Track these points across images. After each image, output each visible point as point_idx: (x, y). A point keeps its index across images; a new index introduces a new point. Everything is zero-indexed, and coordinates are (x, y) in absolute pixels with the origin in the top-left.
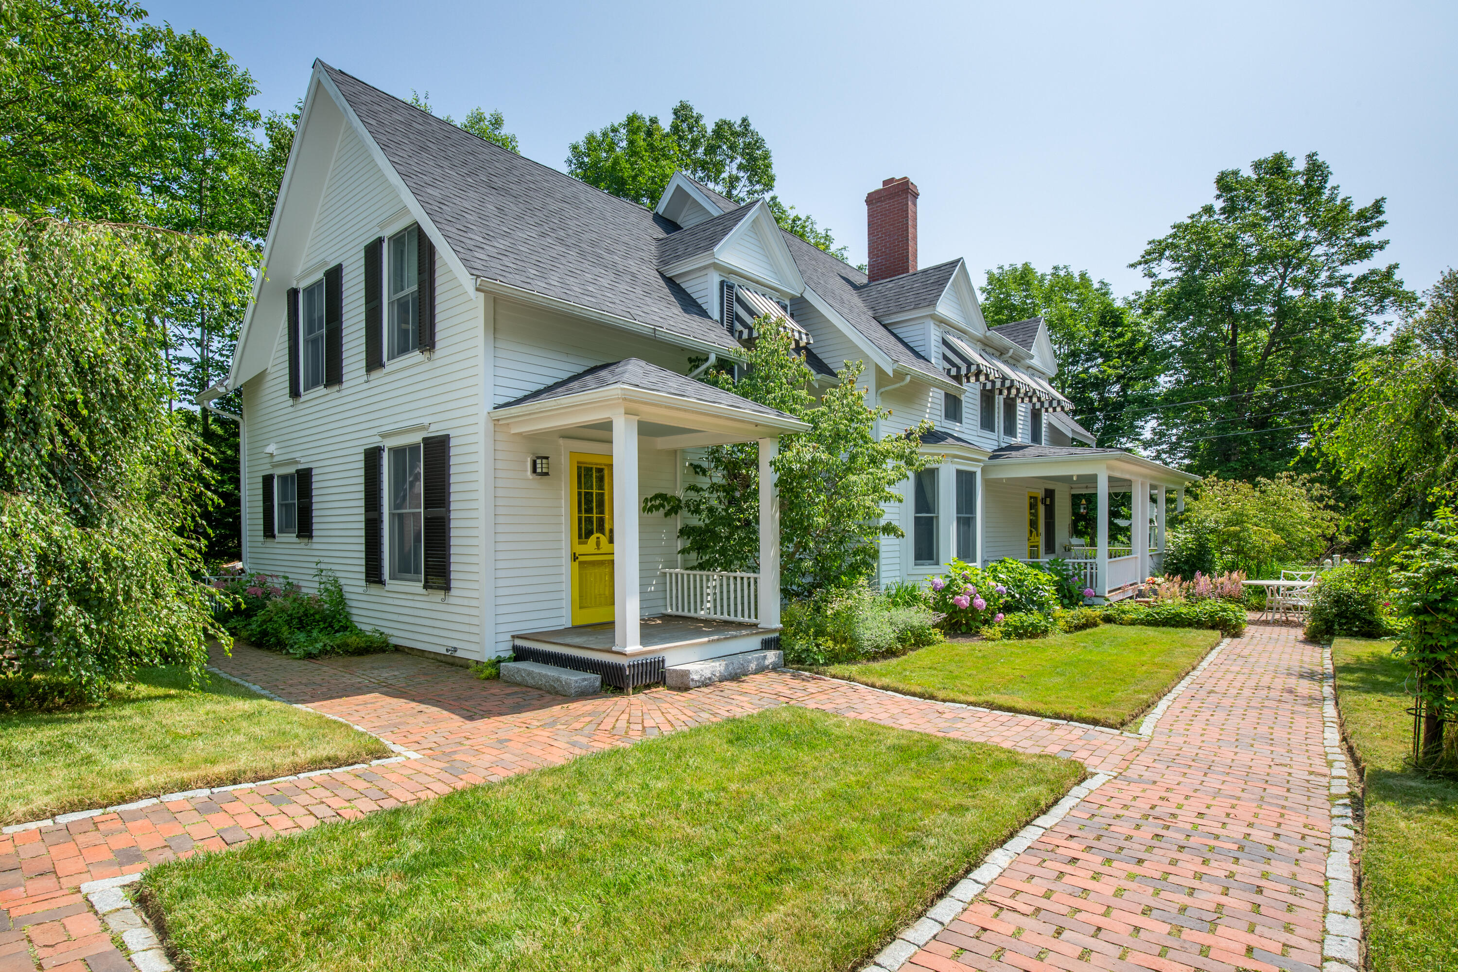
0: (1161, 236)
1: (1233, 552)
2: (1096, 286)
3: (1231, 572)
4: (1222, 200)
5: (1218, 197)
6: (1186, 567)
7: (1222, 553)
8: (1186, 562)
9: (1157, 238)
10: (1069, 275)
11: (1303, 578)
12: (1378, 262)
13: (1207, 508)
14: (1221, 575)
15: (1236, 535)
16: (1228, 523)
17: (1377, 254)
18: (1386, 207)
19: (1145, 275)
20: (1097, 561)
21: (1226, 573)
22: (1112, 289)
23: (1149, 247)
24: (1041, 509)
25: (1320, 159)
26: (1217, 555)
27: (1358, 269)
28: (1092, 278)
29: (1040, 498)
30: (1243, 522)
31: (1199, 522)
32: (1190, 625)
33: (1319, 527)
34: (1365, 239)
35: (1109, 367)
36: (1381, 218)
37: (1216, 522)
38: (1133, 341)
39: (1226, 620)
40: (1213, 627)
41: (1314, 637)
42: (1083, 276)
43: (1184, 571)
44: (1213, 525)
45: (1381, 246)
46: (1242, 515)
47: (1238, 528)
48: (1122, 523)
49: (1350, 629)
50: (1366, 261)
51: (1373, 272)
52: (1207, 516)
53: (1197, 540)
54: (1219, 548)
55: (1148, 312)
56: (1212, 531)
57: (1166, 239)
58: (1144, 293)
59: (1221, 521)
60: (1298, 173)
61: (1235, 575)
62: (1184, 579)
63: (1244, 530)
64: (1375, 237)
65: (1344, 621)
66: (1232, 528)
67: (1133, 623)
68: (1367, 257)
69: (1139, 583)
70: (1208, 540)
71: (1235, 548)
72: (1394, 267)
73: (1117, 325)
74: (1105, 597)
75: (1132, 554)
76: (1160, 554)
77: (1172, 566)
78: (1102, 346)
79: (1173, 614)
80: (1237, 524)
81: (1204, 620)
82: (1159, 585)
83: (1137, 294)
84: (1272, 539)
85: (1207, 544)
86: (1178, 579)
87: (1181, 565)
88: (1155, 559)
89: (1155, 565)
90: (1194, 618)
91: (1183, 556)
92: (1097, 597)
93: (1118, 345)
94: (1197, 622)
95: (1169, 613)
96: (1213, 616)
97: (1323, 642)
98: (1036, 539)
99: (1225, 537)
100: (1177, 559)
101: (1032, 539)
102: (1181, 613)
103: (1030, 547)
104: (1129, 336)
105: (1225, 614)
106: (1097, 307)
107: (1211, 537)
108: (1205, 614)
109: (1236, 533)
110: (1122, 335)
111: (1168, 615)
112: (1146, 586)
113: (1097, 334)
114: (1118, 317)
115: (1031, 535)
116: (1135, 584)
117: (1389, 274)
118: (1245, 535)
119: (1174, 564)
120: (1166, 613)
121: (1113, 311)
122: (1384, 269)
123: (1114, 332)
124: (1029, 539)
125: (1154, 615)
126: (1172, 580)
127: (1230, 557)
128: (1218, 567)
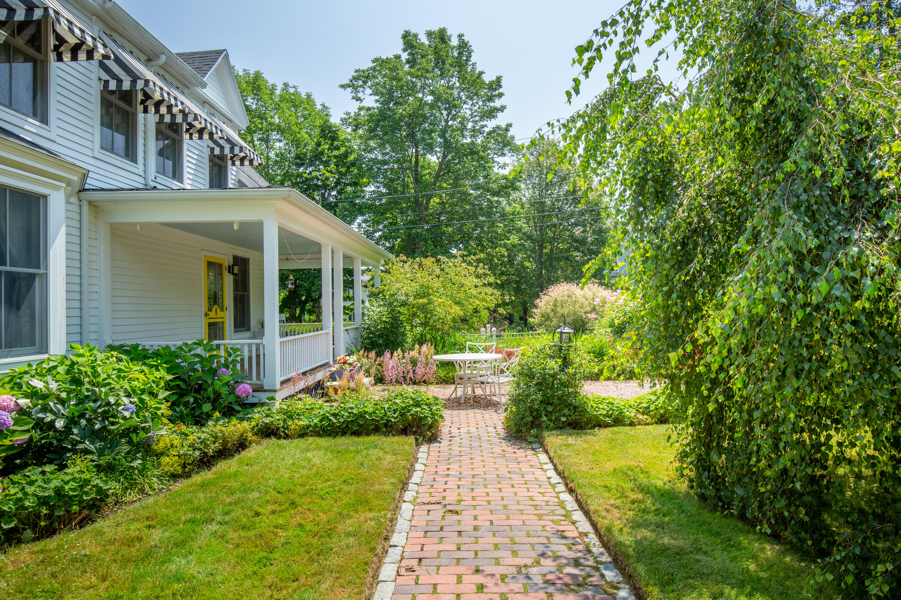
0: (364, 67)
1: (422, 324)
2: (319, 107)
3: (421, 344)
4: (406, 53)
5: (405, 50)
6: (380, 342)
7: (412, 326)
8: (380, 336)
9: (362, 69)
10: (296, 93)
11: (487, 350)
12: (501, 120)
13: (397, 281)
14: (412, 349)
15: (423, 308)
16: (418, 296)
17: (499, 114)
18: (503, 83)
19: (353, 98)
20: (265, 340)
21: (417, 346)
22: (331, 112)
23: (355, 74)
24: (228, 281)
25: (466, 38)
26: (408, 328)
27: (491, 124)
28: (316, 100)
29: (226, 264)
30: (429, 294)
31: (392, 295)
32: (376, 430)
33: (483, 300)
34: (492, 104)
35: (328, 171)
36: (501, 91)
37: (407, 295)
38: (346, 155)
39: (421, 419)
40: (405, 432)
41: (519, 431)
42: (309, 96)
43: (379, 345)
44: (403, 298)
45: (502, 109)
46: (428, 287)
47: (425, 301)
49: (558, 419)
50: (493, 120)
51: (498, 127)
52: (399, 289)
53: (390, 313)
54: (409, 321)
55: (357, 127)
56: (404, 304)
57: (367, 70)
58: (352, 114)
59: (410, 294)
60: (454, 47)
61: (424, 348)
62: (378, 355)
63: (430, 302)
64: (497, 103)
65: (550, 409)
66: (421, 301)
67: (303, 434)
68: (494, 117)
69: (332, 363)
70: (399, 312)
71: (423, 320)
72: (509, 125)
73: (334, 139)
74: (275, 391)
75: (322, 329)
76: (357, 328)
77: (368, 341)
78: (322, 153)
79: (356, 414)
80: (424, 297)
81: (393, 420)
82: (350, 364)
83: (348, 114)
84: (453, 311)
85: (399, 317)
86: (373, 354)
87: (376, 339)
88: (352, 334)
89: (349, 341)
90: (382, 418)
91: (378, 330)
92: (265, 391)
93: (335, 157)
94: (386, 425)
95: (350, 413)
96: (405, 414)
97: (531, 439)
98: (220, 314)
99: (415, 309)
100: (372, 333)
101: (212, 314)
102: (366, 412)
103: (210, 324)
104: (343, 150)
105: (418, 409)
106: (318, 122)
107: (402, 310)
108: (395, 411)
109: (424, 305)
110: (338, 148)
111: (348, 417)
112: (337, 366)
113: (318, 144)
114: (335, 132)
115: (210, 310)
116: (326, 365)
117: (507, 130)
118: (431, 307)
119: (369, 338)
120: (346, 414)
121: (330, 127)
122: (504, 126)
123: (332, 144)
124: (206, 315)
125: (331, 418)
126: (367, 356)
127: (419, 329)
128: (409, 340)
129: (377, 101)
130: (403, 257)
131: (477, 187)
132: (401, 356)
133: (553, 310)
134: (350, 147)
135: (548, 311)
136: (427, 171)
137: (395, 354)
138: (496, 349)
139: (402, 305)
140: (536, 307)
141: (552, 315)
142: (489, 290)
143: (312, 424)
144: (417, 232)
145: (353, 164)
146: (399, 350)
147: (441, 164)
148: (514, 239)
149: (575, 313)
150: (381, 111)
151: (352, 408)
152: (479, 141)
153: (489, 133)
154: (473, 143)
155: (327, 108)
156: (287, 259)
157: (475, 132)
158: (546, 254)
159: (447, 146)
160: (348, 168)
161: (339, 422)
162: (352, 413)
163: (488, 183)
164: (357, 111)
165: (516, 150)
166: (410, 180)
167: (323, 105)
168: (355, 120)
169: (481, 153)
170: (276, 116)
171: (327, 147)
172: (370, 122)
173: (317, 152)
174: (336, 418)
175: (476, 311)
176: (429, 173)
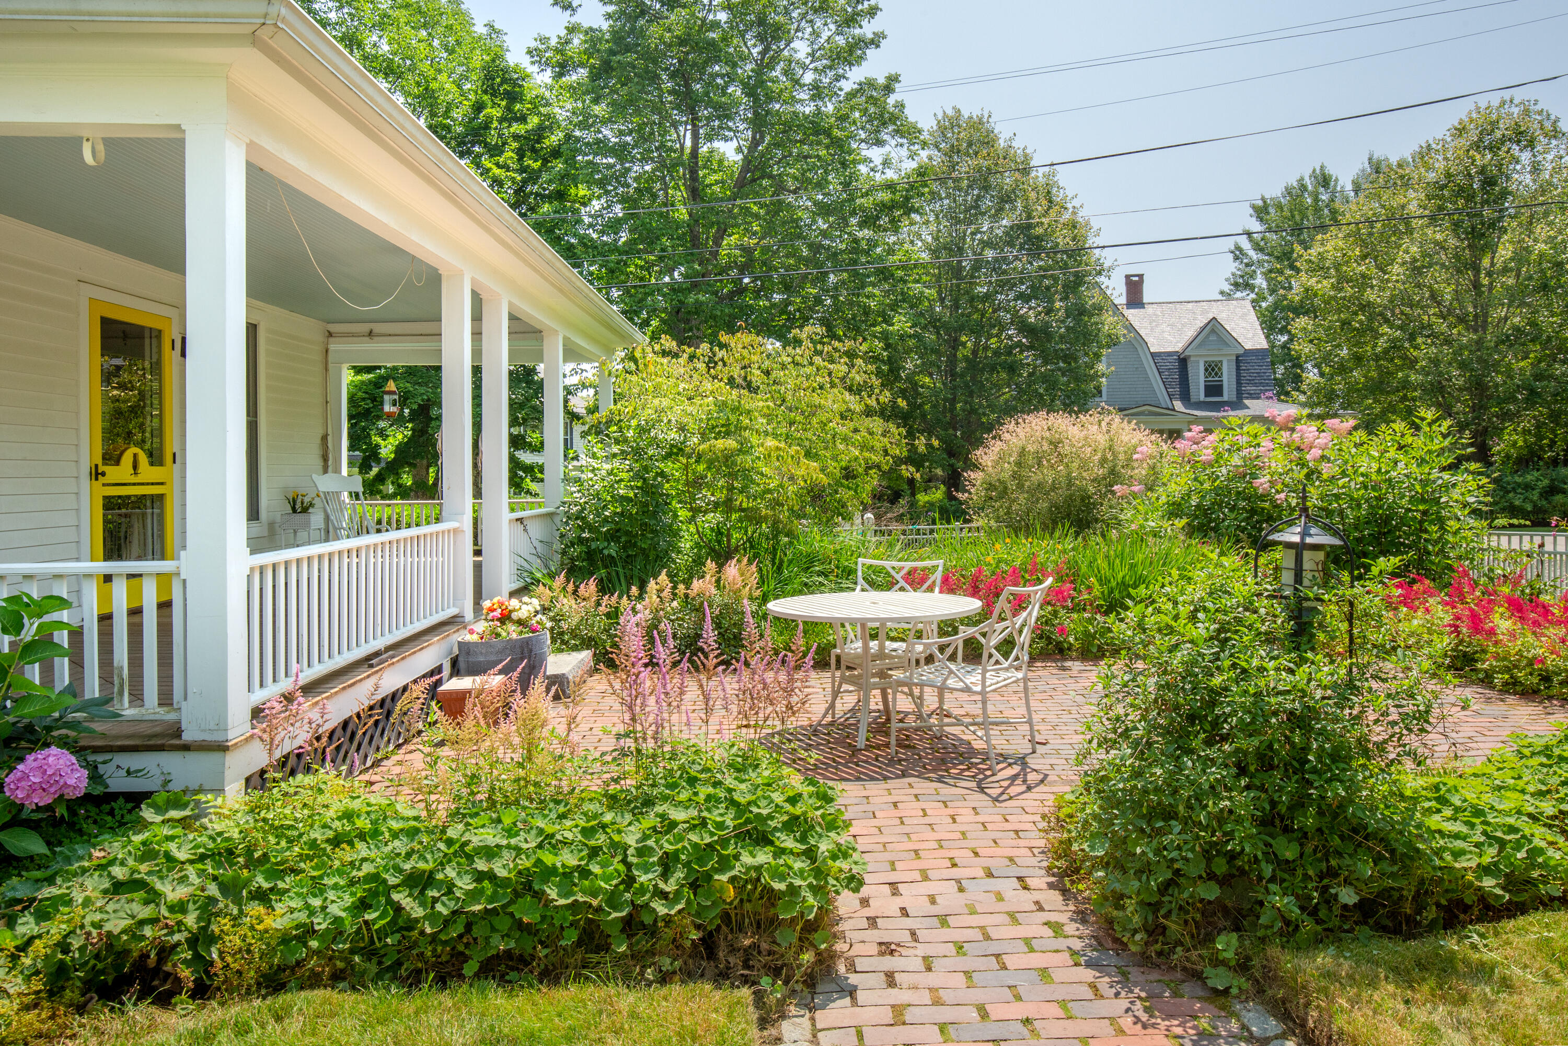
1: (719, 504)
2: (481, 30)
3: (721, 559)
6: (612, 550)
7: (696, 511)
8: (612, 536)
11: (916, 580)
14: (697, 572)
15: (725, 464)
16: (711, 430)
17: (871, 52)
21: (710, 565)
26: (683, 514)
27: (855, 76)
28: (474, 15)
30: (740, 428)
31: (642, 430)
32: (590, 954)
34: (857, 31)
35: (498, 165)
37: (682, 429)
38: (540, 133)
39: (773, 899)
43: (610, 561)
44: (673, 435)
45: (875, 42)
47: (731, 443)
48: (526, 457)
50: (858, 65)
51: (870, 83)
52: (660, 411)
53: (637, 476)
54: (687, 498)
55: (562, 68)
56: (675, 451)
58: (554, 42)
59: (692, 426)
61: (732, 571)
62: (604, 588)
63: (744, 449)
64: (867, 29)
66: (720, 444)
67: (278, 971)
68: (861, 59)
69: (469, 615)
70: (662, 474)
71: (721, 496)
72: (893, 79)
73: (513, 97)
74: (222, 748)
75: (438, 520)
76: (550, 515)
77: (575, 551)
78: (486, 126)
79: (506, 882)
80: (728, 434)
81: (660, 908)
82: (520, 622)
83: (544, 40)
84: (801, 472)
85: (661, 485)
86: (590, 588)
87: (600, 544)
88: (536, 530)
89: (525, 549)
90: (613, 900)
91: (606, 520)
92: (186, 748)
93: (516, 137)
94: (630, 925)
95: (480, 877)
96: (708, 877)
97: (1218, 979)
98: (148, 472)
99: (701, 468)
100: (591, 529)
101: (120, 472)
102: (549, 873)
103: (110, 503)
104: (534, 121)
105: (763, 857)
106: (478, 59)
107: (669, 467)
108: (667, 864)
109: (728, 458)
110: (523, 119)
111: (473, 896)
112: (481, 626)
113: (479, 107)
114: (514, 83)
115: (110, 457)
116: (454, 622)
117: (888, 89)
118: (746, 461)
119: (581, 541)
120: (465, 884)
121: (505, 70)
122: (881, 81)
123: (509, 109)
124: (96, 474)
125: (401, 897)
126: (575, 592)
127: (713, 519)
128: (686, 544)
129: (609, 16)
130: (668, 343)
131: (823, 210)
132: (666, 594)
133: (1014, 476)
134: (548, 116)
135: (1006, 476)
136: (715, 177)
137: (652, 586)
138: (946, 580)
139: (668, 456)
140: (976, 467)
141: (1012, 485)
142: (877, 424)
143: (321, 924)
144: (697, 301)
145: (556, 153)
146: (663, 577)
147: (747, 161)
148: (901, 323)
149: (1070, 484)
150: (617, 36)
151: (490, 853)
152: (830, 108)
153: (852, 95)
154: (818, 112)
155: (498, 32)
156: (370, 334)
157: (817, 92)
158: (966, 358)
159: (759, 123)
160: (545, 161)
161: (433, 917)
162: (491, 876)
163: (851, 199)
164: (563, 33)
165: (909, 133)
166: (679, 194)
167: (490, 26)
168: (557, 51)
169: (836, 133)
170: (384, 41)
171: (496, 113)
172: (590, 56)
173: (476, 123)
174: (421, 898)
175: (849, 474)
176: (722, 182)
